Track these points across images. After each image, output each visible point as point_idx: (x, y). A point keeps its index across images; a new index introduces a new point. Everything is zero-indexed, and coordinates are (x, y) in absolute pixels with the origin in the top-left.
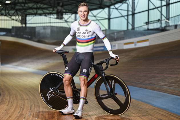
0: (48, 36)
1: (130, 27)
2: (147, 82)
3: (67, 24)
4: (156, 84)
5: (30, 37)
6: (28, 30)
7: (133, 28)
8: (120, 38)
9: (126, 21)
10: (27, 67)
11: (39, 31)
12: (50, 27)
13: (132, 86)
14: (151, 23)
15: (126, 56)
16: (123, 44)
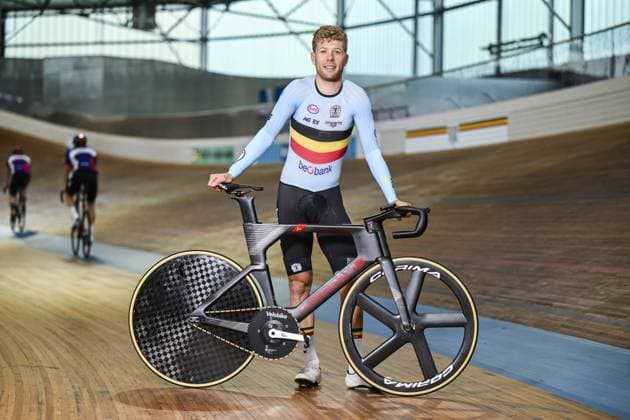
0: (93, 96)
1: (426, 67)
2: (518, 294)
3: (171, 49)
4: (556, 304)
5: (19, 100)
7: (438, 72)
8: (391, 110)
9: (409, 40)
11: (58, 74)
12: (101, 62)
14: (510, 47)
15: (422, 184)
16: (404, 134)
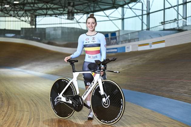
0: (58, 37)
1: (145, 27)
2: (164, 88)
3: (79, 25)
4: (174, 91)
5: (39, 39)
6: (37, 31)
7: (148, 29)
8: (134, 39)
9: (140, 21)
10: (35, 71)
11: (49, 32)
12: (61, 28)
13: (148, 93)
14: (167, 22)
15: (141, 58)
16: (138, 46)
